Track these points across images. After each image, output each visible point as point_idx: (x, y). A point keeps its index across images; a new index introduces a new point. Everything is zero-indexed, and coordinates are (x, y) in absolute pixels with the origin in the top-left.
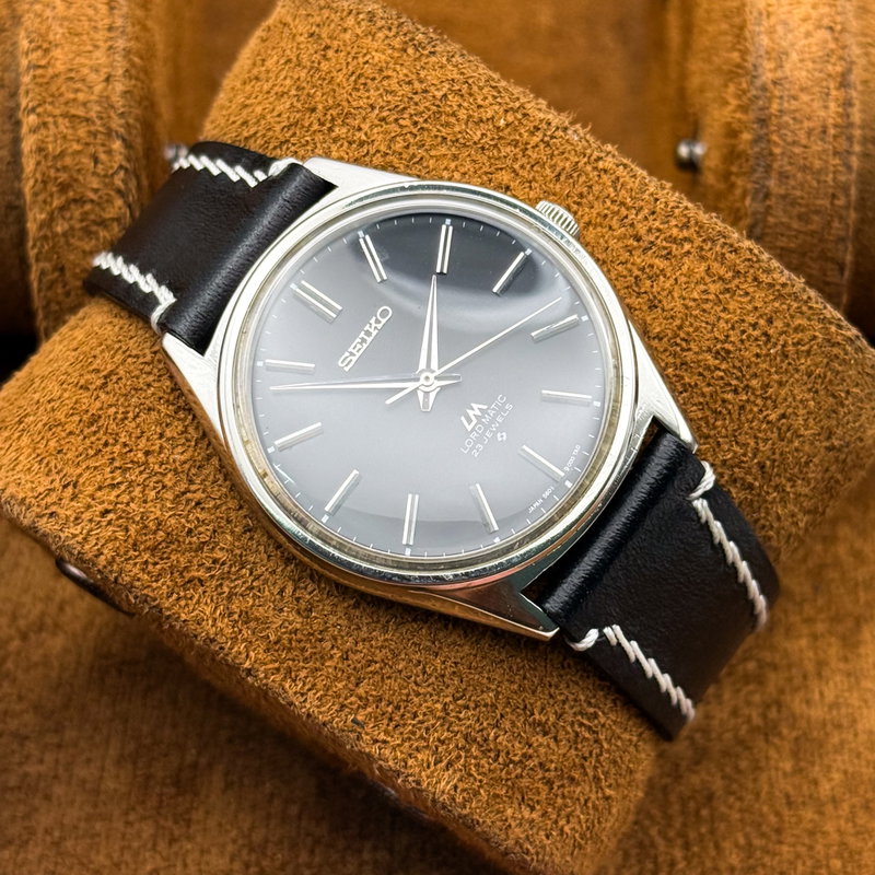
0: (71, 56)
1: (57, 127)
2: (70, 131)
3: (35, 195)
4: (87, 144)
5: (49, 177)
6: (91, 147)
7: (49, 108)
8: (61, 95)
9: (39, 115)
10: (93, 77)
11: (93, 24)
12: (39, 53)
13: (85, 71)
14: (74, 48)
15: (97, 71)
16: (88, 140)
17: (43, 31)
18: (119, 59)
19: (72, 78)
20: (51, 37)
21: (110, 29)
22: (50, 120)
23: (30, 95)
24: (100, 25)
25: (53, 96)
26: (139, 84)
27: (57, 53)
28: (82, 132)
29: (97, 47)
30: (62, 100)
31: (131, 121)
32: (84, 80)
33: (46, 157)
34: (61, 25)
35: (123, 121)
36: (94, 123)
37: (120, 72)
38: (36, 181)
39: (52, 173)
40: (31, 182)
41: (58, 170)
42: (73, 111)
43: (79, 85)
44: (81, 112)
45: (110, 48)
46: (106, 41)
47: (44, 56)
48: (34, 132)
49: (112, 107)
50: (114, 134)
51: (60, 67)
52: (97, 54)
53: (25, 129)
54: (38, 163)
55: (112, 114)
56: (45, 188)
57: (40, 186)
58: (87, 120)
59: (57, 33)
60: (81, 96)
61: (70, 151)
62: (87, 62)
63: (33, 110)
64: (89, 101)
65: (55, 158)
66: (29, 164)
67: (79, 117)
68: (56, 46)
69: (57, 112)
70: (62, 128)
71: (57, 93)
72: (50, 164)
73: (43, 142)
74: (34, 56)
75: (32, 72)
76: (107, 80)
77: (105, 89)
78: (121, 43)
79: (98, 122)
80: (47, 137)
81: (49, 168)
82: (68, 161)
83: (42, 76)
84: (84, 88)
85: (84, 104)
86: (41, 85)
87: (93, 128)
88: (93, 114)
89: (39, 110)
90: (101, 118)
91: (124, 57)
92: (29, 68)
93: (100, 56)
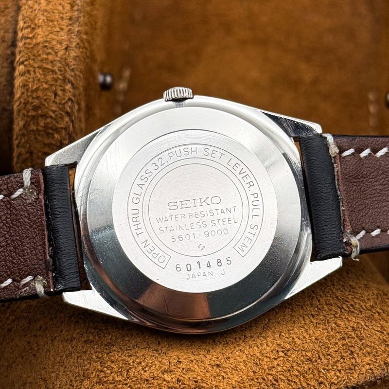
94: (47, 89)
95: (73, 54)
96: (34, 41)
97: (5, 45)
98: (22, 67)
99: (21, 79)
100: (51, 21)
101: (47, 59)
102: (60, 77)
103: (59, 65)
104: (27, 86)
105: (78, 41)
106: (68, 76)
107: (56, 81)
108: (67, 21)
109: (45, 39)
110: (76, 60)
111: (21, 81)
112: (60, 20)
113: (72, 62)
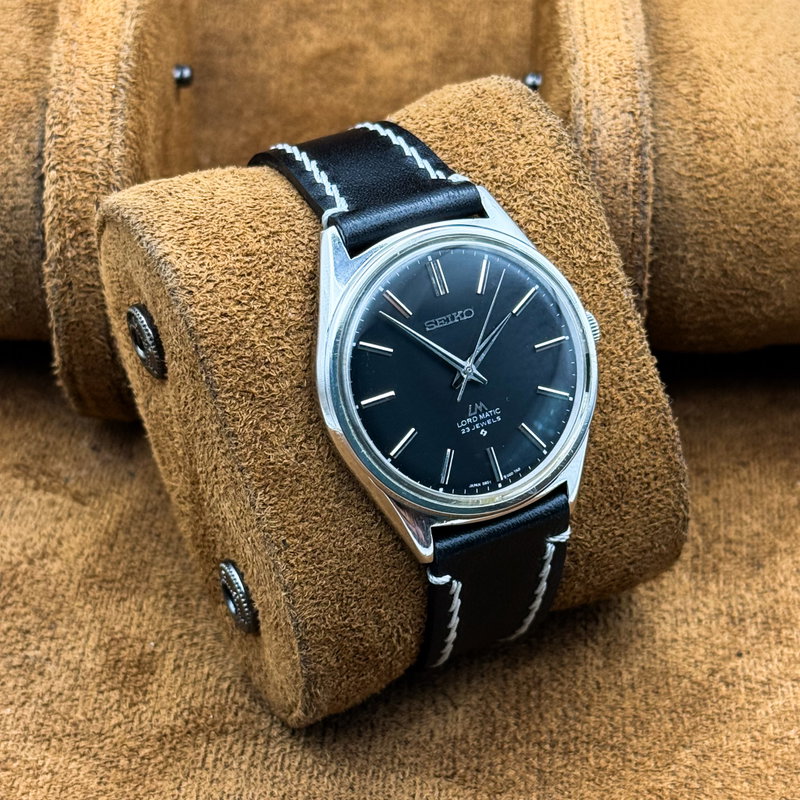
0: (83, 129)
1: (70, 180)
2: (80, 183)
3: (53, 229)
4: (92, 193)
5: (63, 216)
6: (95, 195)
7: (65, 166)
8: (75, 157)
9: (57, 171)
10: (98, 144)
11: (100, 107)
12: (60, 126)
13: (93, 140)
14: (86, 123)
15: (101, 141)
16: (92, 190)
17: (63, 111)
18: (118, 132)
19: (82, 145)
20: (69, 116)
21: (112, 111)
22: (66, 174)
23: (52, 157)
24: (104, 108)
25: (68, 157)
26: (132, 151)
27: (72, 127)
28: (88, 184)
29: (102, 123)
30: (75, 161)
31: (125, 177)
32: (91, 147)
33: (61, 202)
34: (77, 107)
35: (118, 177)
36: (97, 177)
37: (118, 141)
38: (54, 218)
39: (66, 213)
40: (50, 219)
41: (70, 211)
42: (83, 169)
43: (88, 150)
44: (88, 170)
45: (112, 124)
46: (109, 119)
47: (63, 129)
48: (54, 183)
49: (111, 167)
50: (111, 187)
51: (74, 137)
52: (102, 128)
53: (47, 182)
54: (56, 206)
55: (111, 172)
56: (60, 223)
57: (56, 222)
58: (92, 176)
59: (74, 112)
60: (89, 158)
61: (79, 197)
62: (94, 133)
63: (53, 168)
64: (95, 162)
65: (68, 203)
66: (49, 206)
67: (86, 173)
68: (73, 121)
69: (71, 169)
70: (74, 180)
71: (71, 156)
72: (64, 207)
73: (60, 190)
74: (56, 129)
75: (54, 140)
76: (108, 147)
77: (107, 154)
78: (120, 122)
79: (100, 177)
80: (63, 187)
81: (63, 210)
82: (78, 205)
83: (62, 143)
84: (92, 153)
85: (91, 164)
86: (60, 150)
87: (96, 182)
88: (97, 172)
89: (58, 167)
90: (103, 174)
91: (122, 131)
92: (51, 138)
93: (104, 130)
94: (87, 198)
95: (117, 153)
96: (67, 140)
97: (30, 157)
98: (53, 173)
99: (54, 187)
100: (87, 114)
101: (84, 161)
102: (102, 182)
103: (101, 167)
104: (60, 196)
105: (124, 137)
106: (112, 181)
107: (98, 187)
108: (109, 113)
109: (81, 136)
110: (121, 161)
111: (53, 191)
112: (99, 113)
113: (117, 164)
